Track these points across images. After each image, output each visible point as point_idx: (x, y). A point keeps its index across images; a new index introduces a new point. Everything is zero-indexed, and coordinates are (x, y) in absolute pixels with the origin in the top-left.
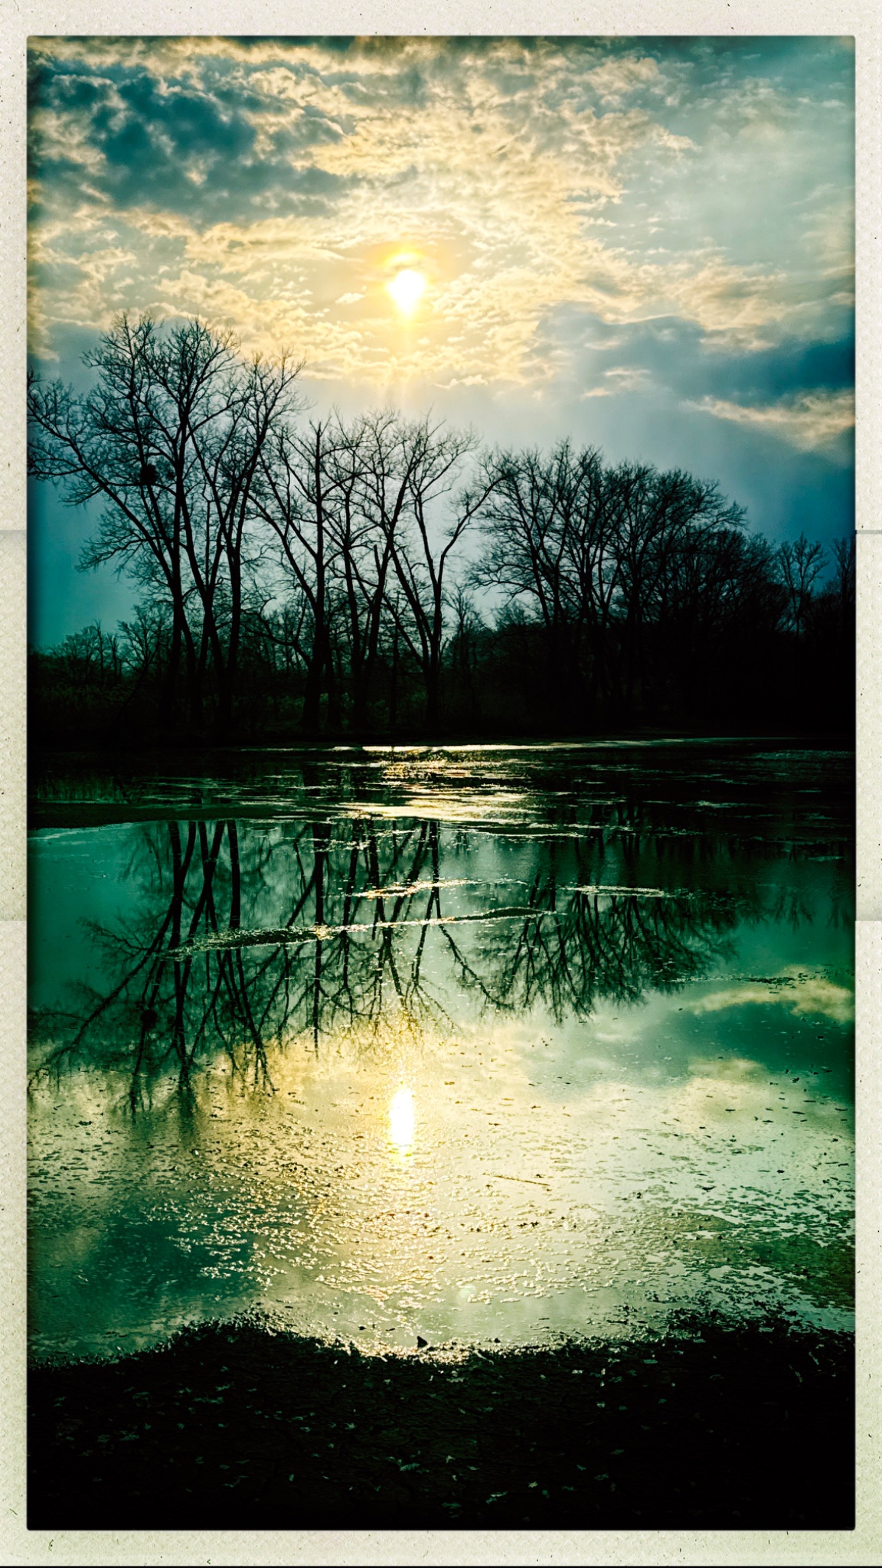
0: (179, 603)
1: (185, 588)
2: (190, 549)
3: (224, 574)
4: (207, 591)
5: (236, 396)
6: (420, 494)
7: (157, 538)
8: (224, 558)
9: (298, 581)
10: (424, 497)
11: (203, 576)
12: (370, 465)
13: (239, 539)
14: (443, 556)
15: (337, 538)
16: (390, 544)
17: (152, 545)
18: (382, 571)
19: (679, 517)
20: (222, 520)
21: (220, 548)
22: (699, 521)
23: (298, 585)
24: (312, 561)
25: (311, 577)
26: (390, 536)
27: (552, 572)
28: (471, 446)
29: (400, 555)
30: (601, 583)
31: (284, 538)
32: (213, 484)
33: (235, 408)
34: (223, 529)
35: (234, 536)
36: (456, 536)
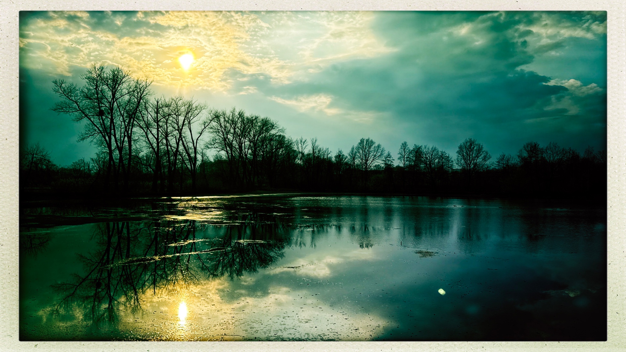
0: (111, 152)
1: (113, 148)
2: (115, 136)
3: (126, 144)
4: (120, 149)
5: (131, 90)
6: (190, 121)
7: (104, 132)
8: (126, 139)
9: (151, 146)
10: (191, 122)
11: (119, 144)
12: (174, 112)
13: (131, 133)
14: (197, 140)
15: (163, 134)
16: (180, 136)
17: (102, 134)
18: (178, 144)
19: (267, 130)
20: (126, 127)
21: (125, 136)
22: (273, 132)
23: (151, 148)
24: (155, 140)
25: (155, 145)
26: (180, 133)
27: (230, 145)
28: (205, 108)
29: (183, 139)
30: (245, 149)
31: (146, 133)
32: (123, 116)
33: (131, 93)
34: (126, 130)
35: (130, 132)
36: (201, 134)
